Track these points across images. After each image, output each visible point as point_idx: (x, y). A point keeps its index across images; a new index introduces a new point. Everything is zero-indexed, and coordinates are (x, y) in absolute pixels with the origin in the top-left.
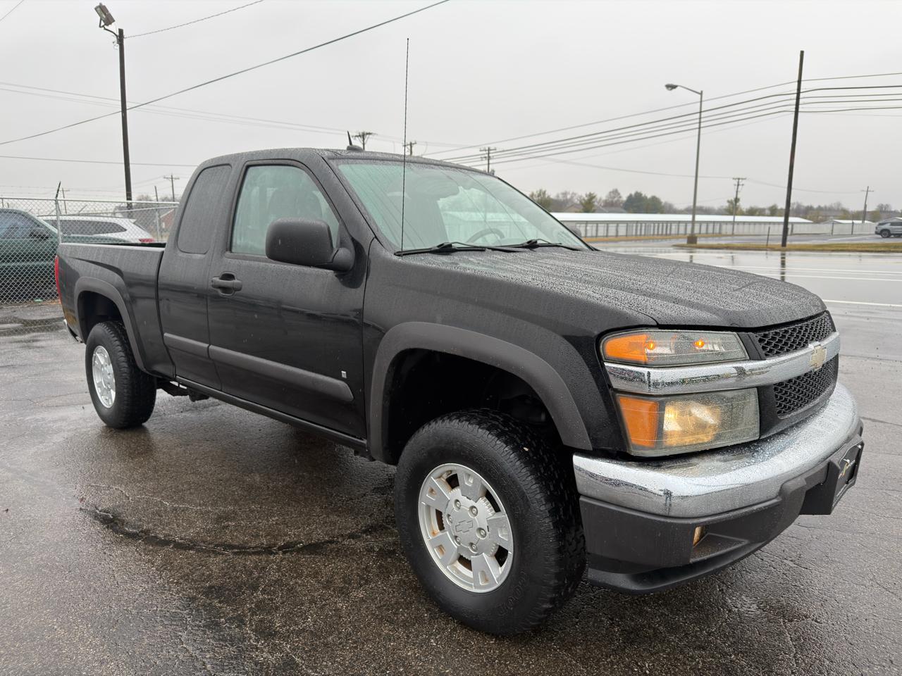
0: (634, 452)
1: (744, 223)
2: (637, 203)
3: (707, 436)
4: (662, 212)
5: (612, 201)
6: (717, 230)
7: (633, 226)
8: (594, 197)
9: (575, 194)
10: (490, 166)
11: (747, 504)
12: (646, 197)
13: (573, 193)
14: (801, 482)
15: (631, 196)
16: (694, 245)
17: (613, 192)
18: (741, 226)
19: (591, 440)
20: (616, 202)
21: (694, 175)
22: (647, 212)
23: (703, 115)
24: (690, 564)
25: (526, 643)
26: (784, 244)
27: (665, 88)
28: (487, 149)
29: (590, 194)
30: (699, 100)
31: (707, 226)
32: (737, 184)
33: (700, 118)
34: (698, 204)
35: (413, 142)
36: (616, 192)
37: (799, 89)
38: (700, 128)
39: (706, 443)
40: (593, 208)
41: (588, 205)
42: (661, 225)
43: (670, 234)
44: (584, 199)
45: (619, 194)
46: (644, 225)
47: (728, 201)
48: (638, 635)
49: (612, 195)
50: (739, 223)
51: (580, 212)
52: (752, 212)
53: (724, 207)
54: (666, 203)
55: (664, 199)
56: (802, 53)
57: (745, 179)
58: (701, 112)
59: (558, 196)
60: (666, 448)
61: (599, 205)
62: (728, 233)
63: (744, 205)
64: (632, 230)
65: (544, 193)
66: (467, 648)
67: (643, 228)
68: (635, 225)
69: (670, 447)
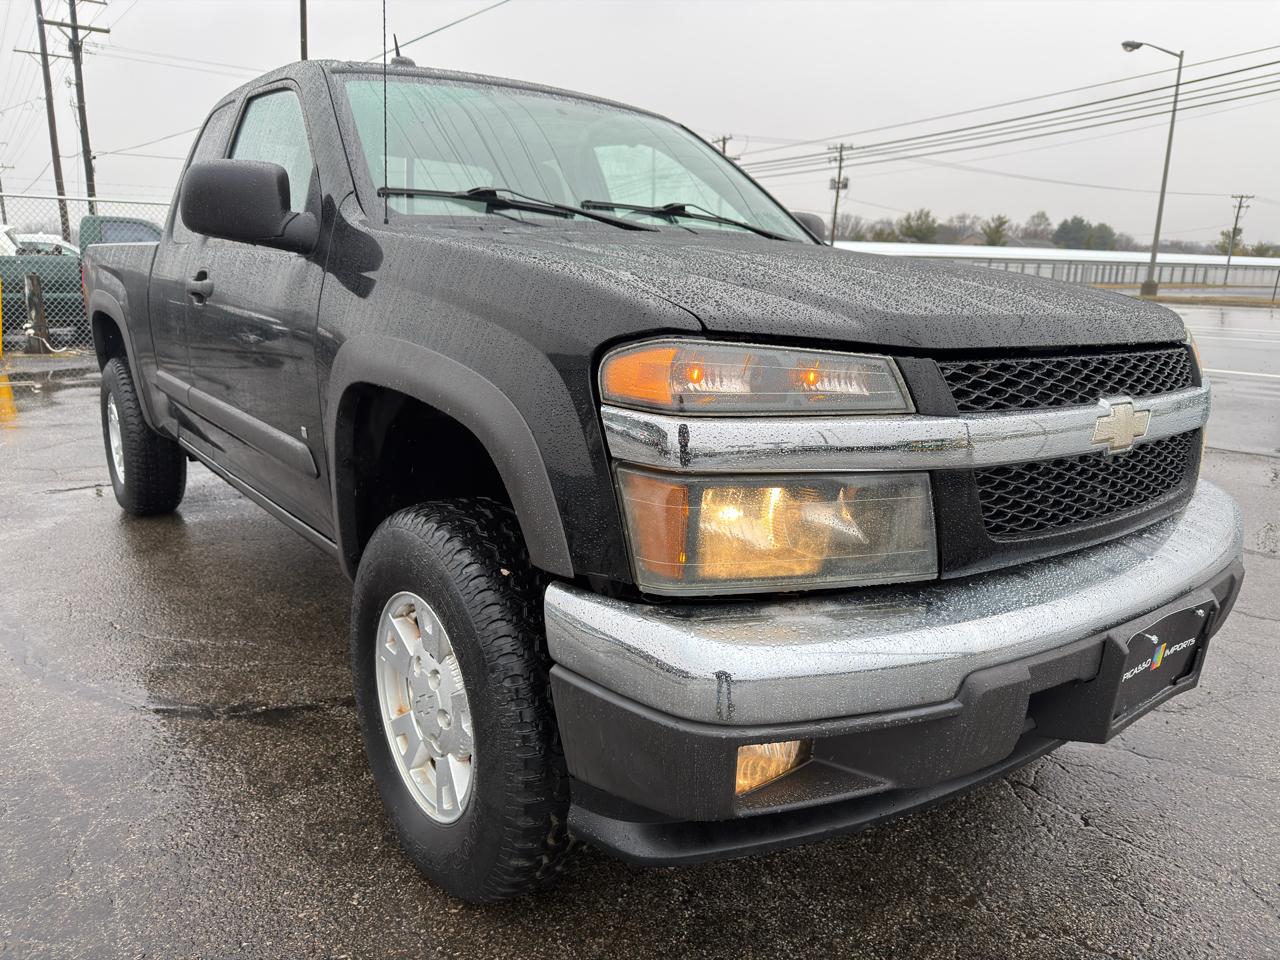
0: (645, 586)
1: (1246, 267)
2: (1074, 234)
3: (800, 563)
4: (1112, 248)
5: (1036, 231)
6: (1200, 278)
7: (1063, 268)
8: (1005, 222)
9: (978, 218)
10: (843, 172)
11: (867, 707)
12: (1090, 226)
13: (975, 217)
14: (1019, 673)
15: (1065, 223)
16: (1151, 297)
17: (1038, 216)
18: (1240, 273)
19: (572, 558)
20: (1042, 231)
21: (1159, 189)
22: (1088, 247)
23: (1182, 89)
24: (739, 819)
25: (511, 921)
27: (1121, 48)
28: (839, 146)
29: (1000, 218)
30: (1177, 66)
31: (1184, 271)
32: (1238, 204)
33: (1176, 95)
34: (1161, 238)
35: (727, 136)
36: (1042, 216)
38: (1174, 111)
39: (798, 577)
40: (1003, 240)
41: (995, 235)
42: (1108, 267)
43: (1122, 282)
44: (989, 227)
45: (1047, 219)
46: (1080, 267)
47: (1223, 234)
48: (721, 931)
49: (1036, 220)
50: (1237, 267)
51: (982, 245)
52: (1261, 251)
53: (1217, 243)
54: (1121, 235)
55: (1118, 229)
57: (1253, 197)
58: (1178, 85)
59: (951, 220)
60: (704, 581)
61: (1014, 237)
62: (1217, 284)
63: (1248, 240)
64: (1062, 273)
65: (927, 215)
66: (406, 916)
67: (1080, 271)
68: (1066, 266)
69: (714, 581)
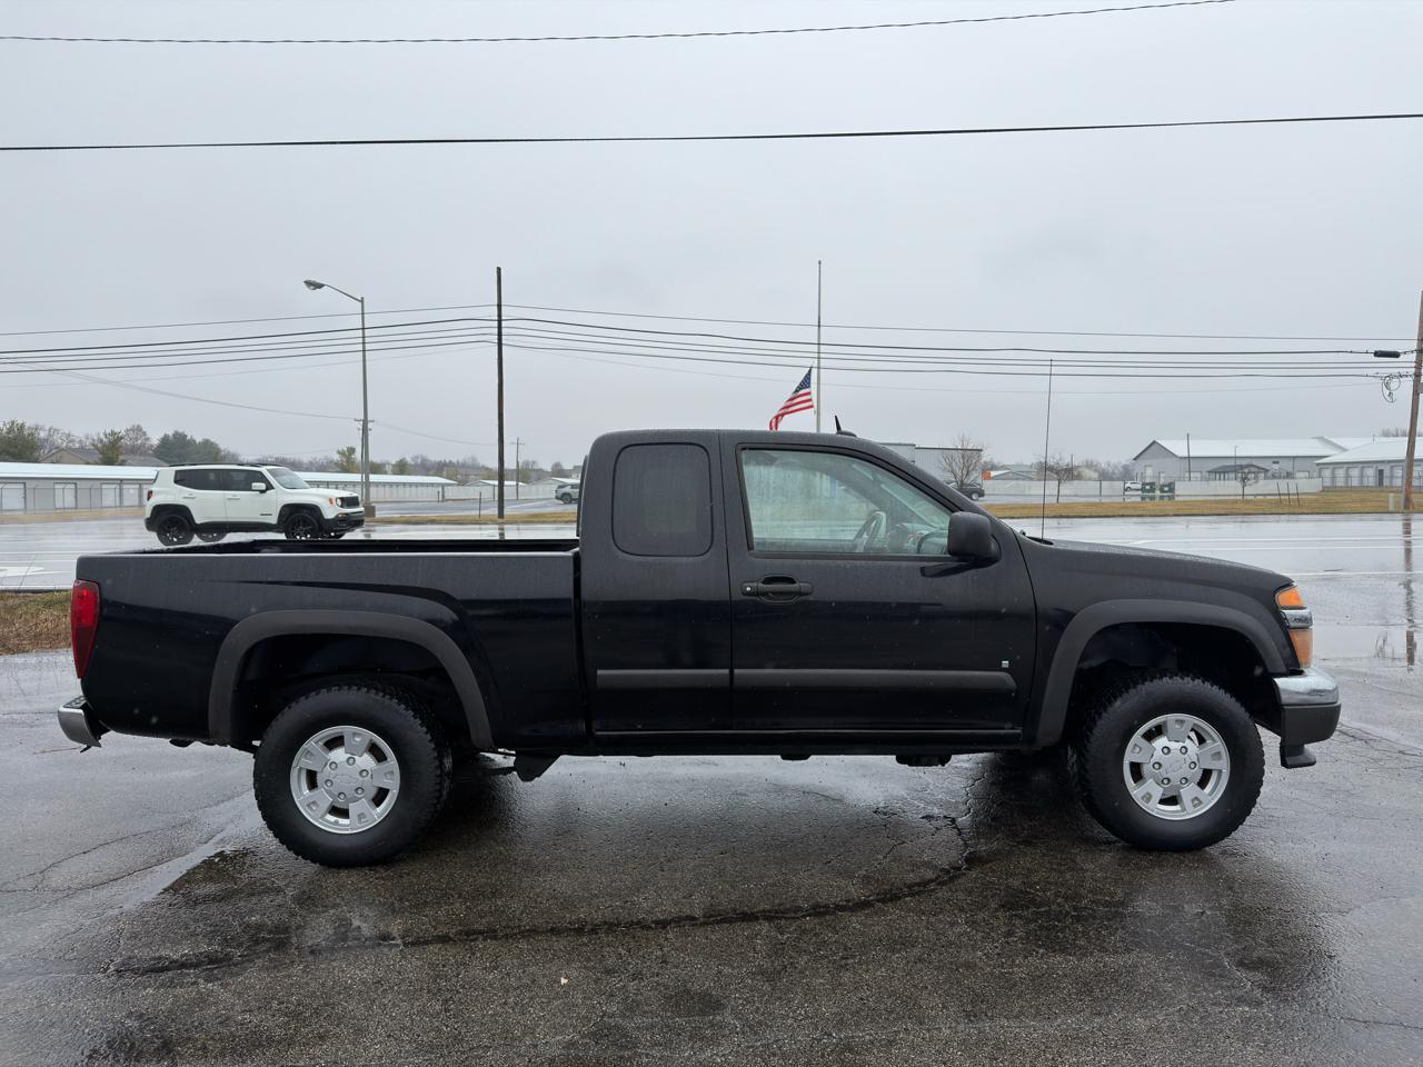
2: (176, 449)
5: (133, 446)
8: (119, 437)
12: (194, 441)
15: (166, 437)
17: (133, 429)
20: (141, 446)
26: (501, 515)
27: (304, 285)
29: (113, 433)
30: (360, 311)
36: (138, 430)
37: (500, 315)
40: (119, 457)
41: (111, 453)
53: (330, 461)
56: (499, 269)
58: (363, 328)
